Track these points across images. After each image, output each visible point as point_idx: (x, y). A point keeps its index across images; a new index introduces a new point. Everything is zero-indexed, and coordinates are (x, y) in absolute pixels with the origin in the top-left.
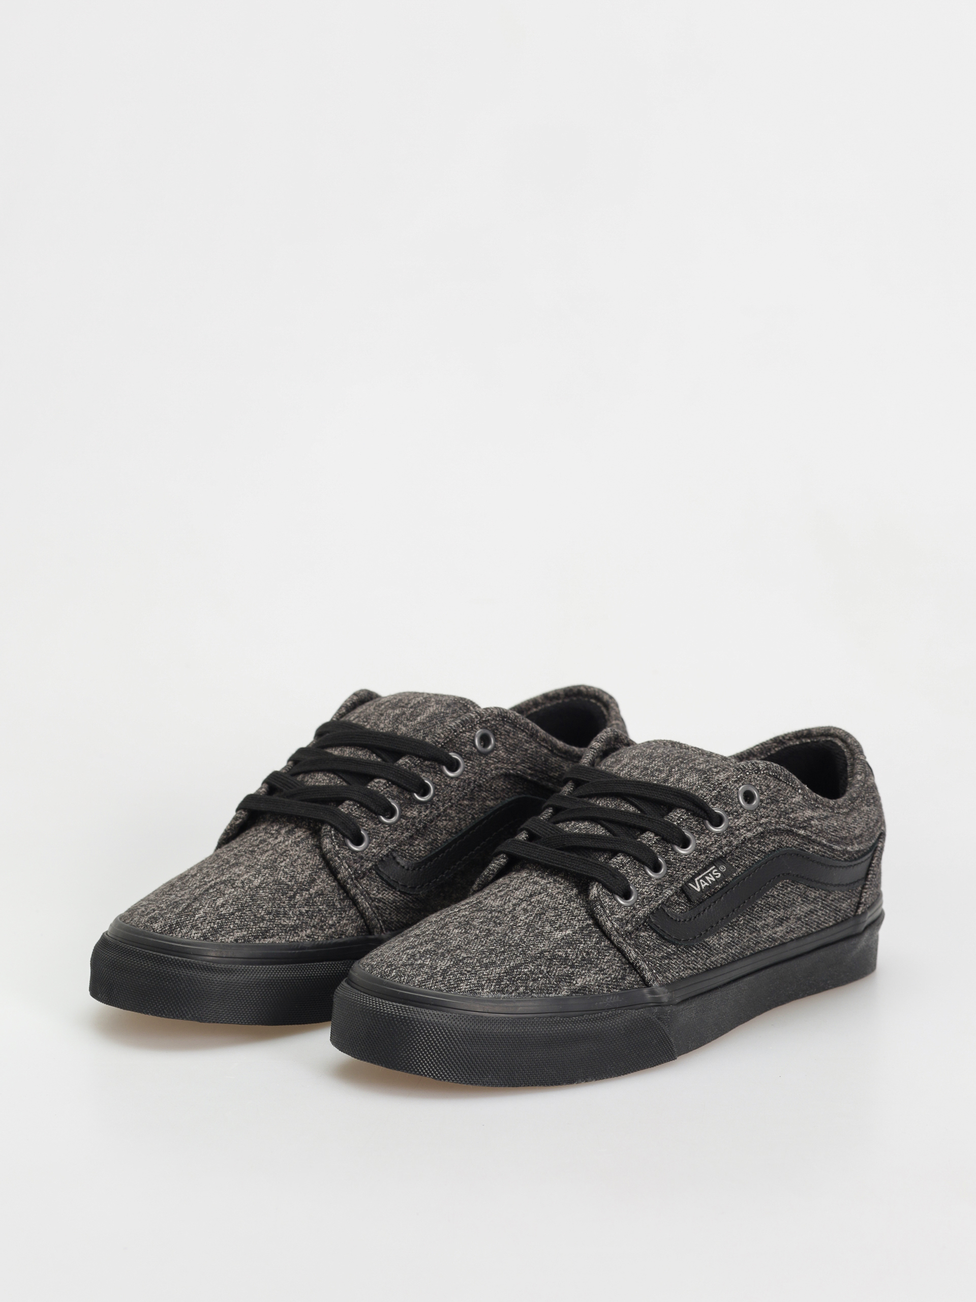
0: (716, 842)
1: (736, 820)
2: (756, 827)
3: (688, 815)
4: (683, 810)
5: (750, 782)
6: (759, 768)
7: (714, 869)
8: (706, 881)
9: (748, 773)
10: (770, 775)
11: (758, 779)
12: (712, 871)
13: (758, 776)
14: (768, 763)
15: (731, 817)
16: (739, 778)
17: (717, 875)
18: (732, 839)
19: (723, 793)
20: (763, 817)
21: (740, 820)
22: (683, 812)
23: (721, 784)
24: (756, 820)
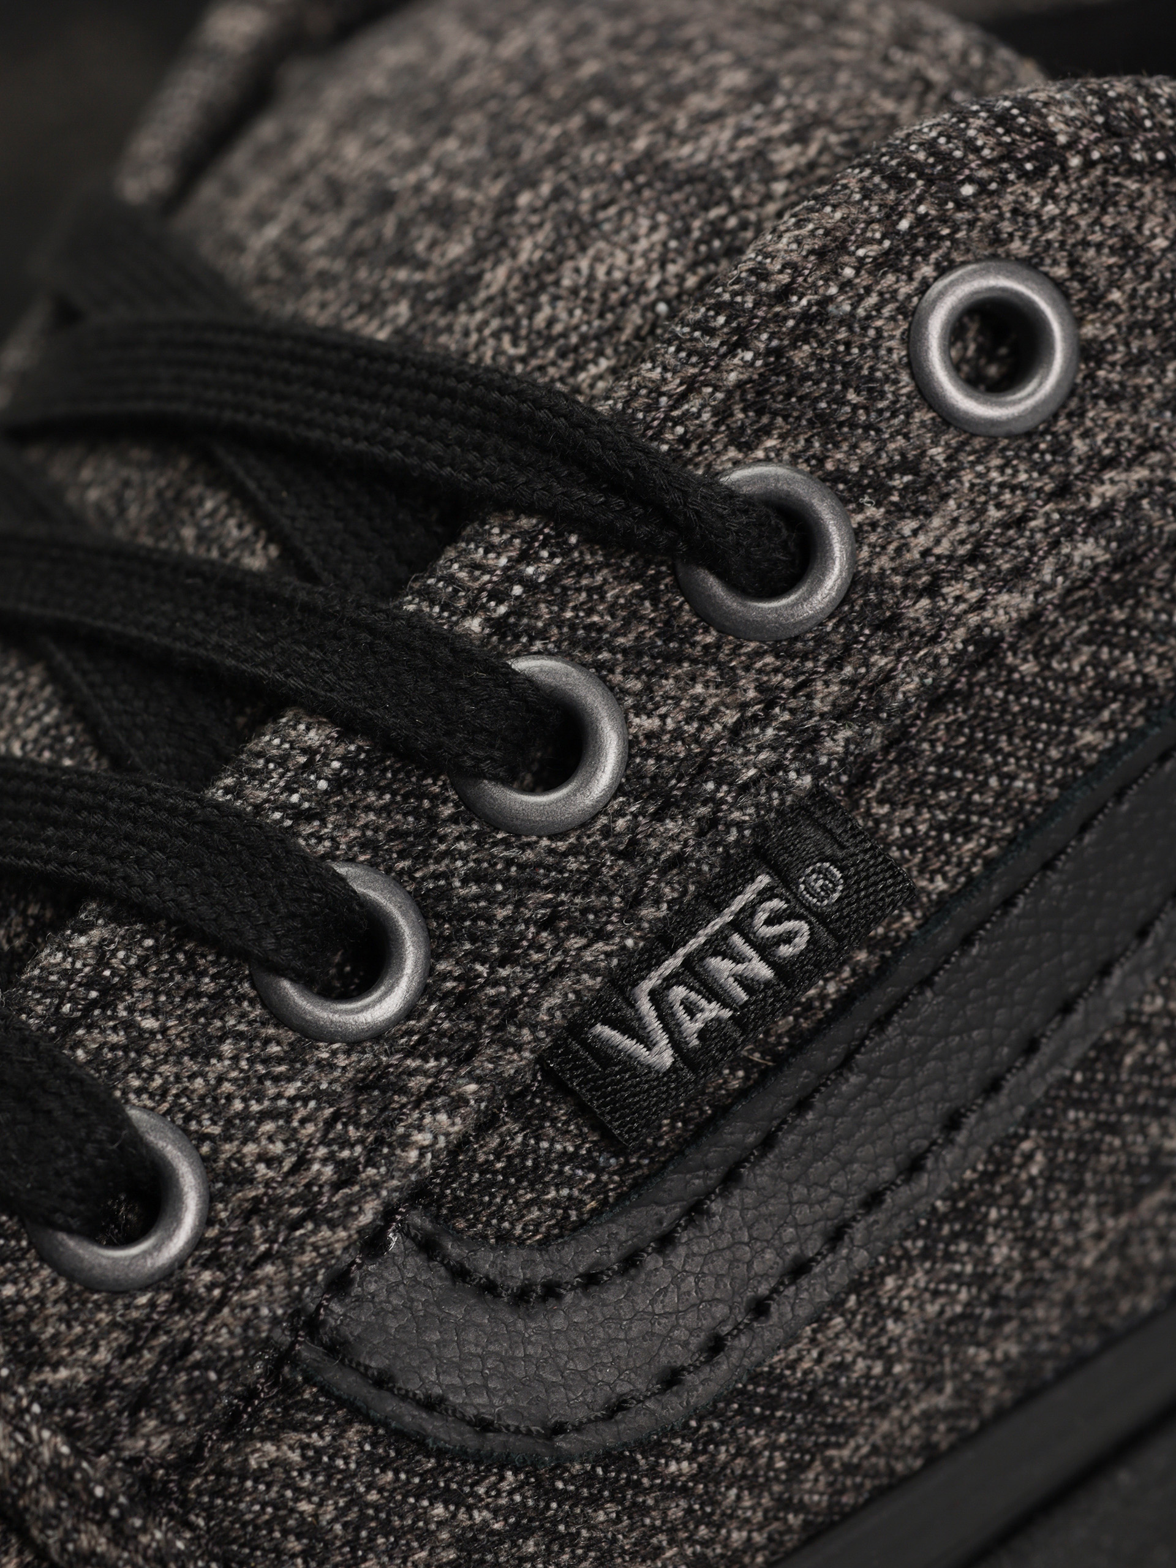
0: (770, 705)
1: (908, 526)
2: (1055, 544)
3: (566, 552)
4: (525, 523)
5: (997, 240)
6: (1049, 136)
7: (765, 895)
8: (713, 992)
9: (968, 190)
10: (1136, 170)
11: (1051, 209)
12: (751, 910)
13: (1049, 195)
14: (1118, 87)
15: (873, 512)
16: (911, 235)
17: (788, 938)
18: (881, 661)
19: (801, 355)
20: (1110, 463)
21: (936, 522)
22: (529, 537)
23: (783, 294)
24: (1063, 491)
